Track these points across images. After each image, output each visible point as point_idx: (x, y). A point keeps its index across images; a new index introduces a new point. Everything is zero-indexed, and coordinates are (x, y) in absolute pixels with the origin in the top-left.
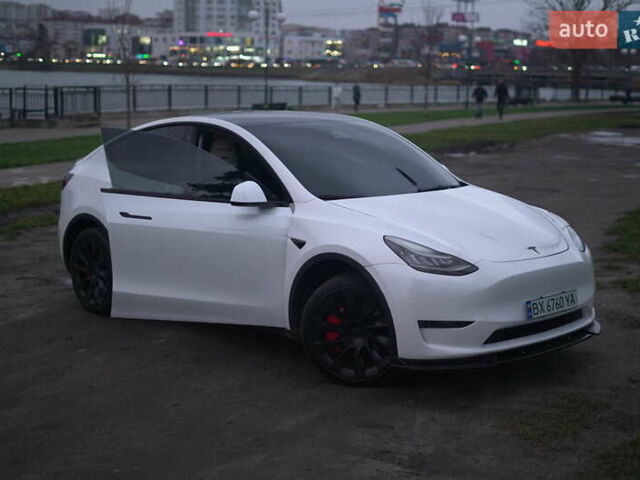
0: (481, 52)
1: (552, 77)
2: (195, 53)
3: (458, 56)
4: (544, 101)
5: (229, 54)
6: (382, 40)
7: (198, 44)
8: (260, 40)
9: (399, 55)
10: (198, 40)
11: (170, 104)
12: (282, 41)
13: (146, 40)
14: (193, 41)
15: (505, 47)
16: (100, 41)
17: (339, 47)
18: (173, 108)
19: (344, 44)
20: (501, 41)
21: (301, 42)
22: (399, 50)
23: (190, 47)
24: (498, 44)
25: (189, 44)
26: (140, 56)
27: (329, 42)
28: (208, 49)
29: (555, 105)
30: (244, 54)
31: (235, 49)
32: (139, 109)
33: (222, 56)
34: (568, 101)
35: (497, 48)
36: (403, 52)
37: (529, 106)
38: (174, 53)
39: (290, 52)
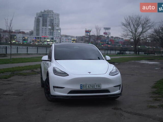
0: (111, 42)
1: (129, 49)
2: (39, 41)
3: (105, 43)
4: (127, 54)
5: (47, 41)
6: (86, 39)
7: (39, 39)
8: (55, 38)
9: (90, 42)
10: (39, 38)
11: (27, 52)
12: (61, 38)
13: (26, 38)
14: (38, 38)
15: (117, 41)
16: (14, 38)
17: (75, 41)
18: (28, 53)
19: (76, 40)
20: (116, 40)
21: (66, 39)
22: (90, 41)
23: (38, 40)
24: (115, 40)
25: (37, 39)
26: (24, 42)
27: (73, 39)
28: (42, 40)
29: (130, 55)
30: (51, 42)
31: (49, 40)
32: (18, 53)
33: (45, 42)
34: (133, 54)
35: (115, 41)
36: (91, 42)
37: (123, 55)
38: (33, 41)
39: (63, 41)
